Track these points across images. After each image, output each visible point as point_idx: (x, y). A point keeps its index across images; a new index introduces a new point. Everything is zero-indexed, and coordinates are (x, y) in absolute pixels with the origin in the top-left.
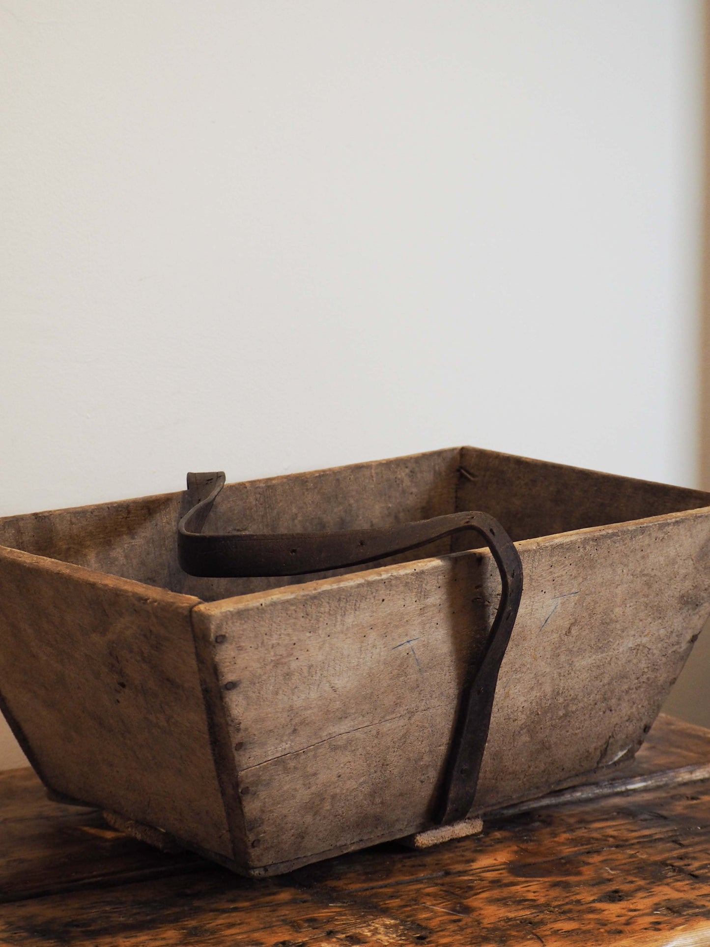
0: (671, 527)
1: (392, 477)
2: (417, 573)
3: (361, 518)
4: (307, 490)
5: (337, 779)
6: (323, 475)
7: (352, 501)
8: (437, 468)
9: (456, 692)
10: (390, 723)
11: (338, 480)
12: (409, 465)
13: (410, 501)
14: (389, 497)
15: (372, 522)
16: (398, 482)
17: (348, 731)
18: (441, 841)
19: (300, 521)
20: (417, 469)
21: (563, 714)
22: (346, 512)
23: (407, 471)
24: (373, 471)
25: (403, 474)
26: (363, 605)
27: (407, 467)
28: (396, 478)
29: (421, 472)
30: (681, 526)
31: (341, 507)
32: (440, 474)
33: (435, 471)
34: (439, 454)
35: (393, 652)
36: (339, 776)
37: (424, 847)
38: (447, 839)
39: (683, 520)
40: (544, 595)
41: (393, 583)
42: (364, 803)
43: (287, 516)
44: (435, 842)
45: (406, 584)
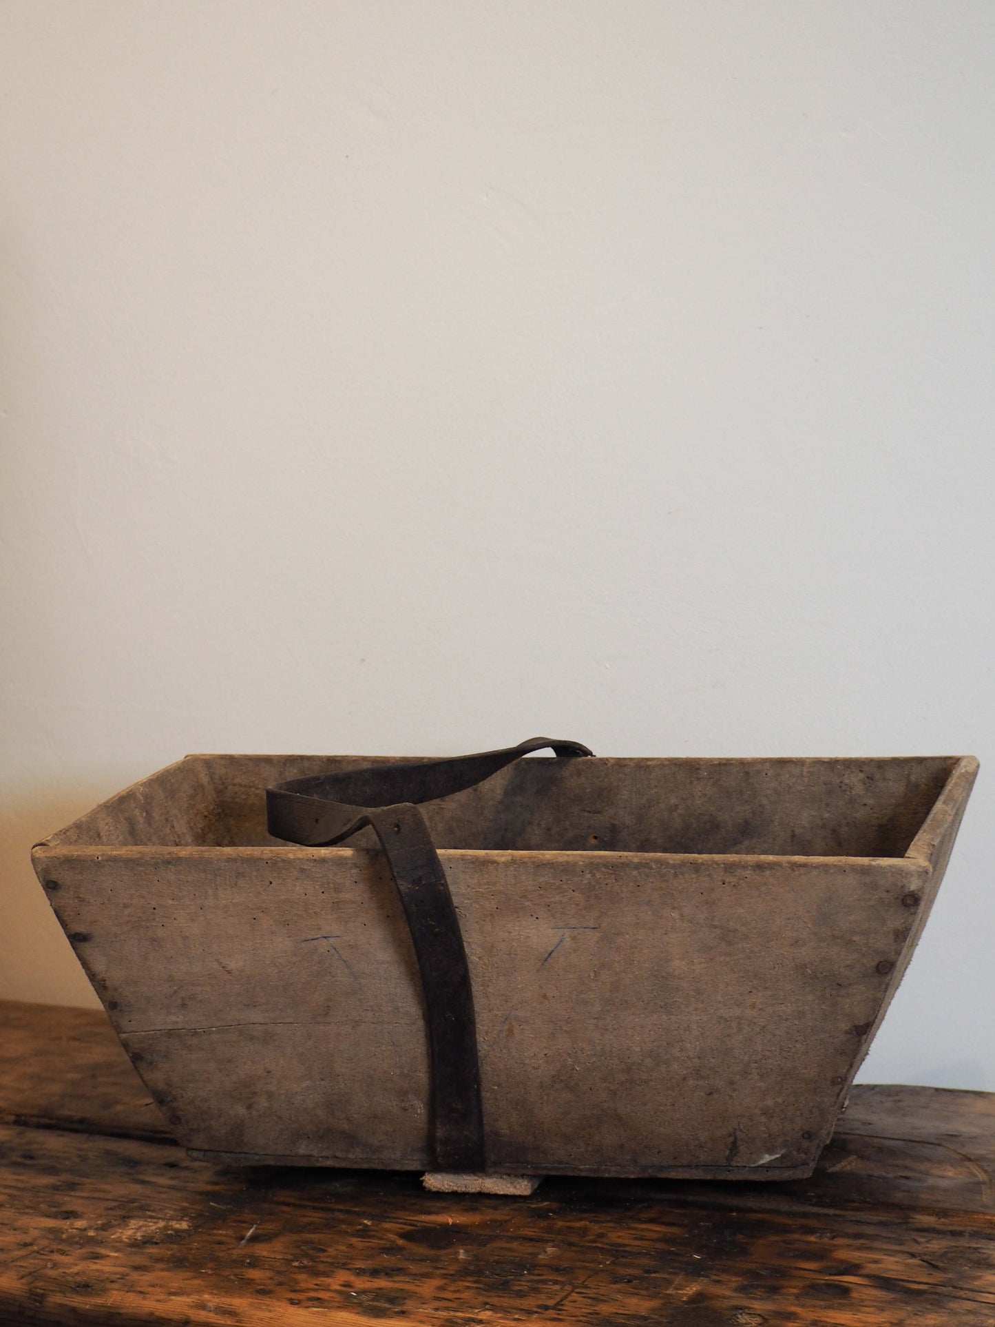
0: (748, 872)
1: (835, 780)
2: (315, 860)
3: (777, 824)
4: (698, 779)
5: (266, 1074)
6: (724, 764)
7: (765, 802)
8: (913, 778)
9: (420, 1012)
10: (324, 1026)
11: (747, 773)
12: (865, 768)
13: (860, 814)
14: (827, 805)
15: (793, 831)
16: (844, 787)
17: (262, 1022)
18: (464, 1189)
19: (680, 815)
20: (878, 776)
21: (626, 1079)
22: (754, 813)
23: (861, 775)
24: (805, 770)
25: (854, 779)
26: (241, 882)
27: (861, 771)
28: (841, 782)
29: (885, 779)
31: (747, 807)
32: (917, 786)
33: (909, 781)
34: (920, 761)
35: (303, 945)
36: (269, 1072)
37: (434, 1190)
38: (472, 1190)
39: (771, 866)
40: (537, 921)
41: (280, 864)
42: (320, 1112)
43: (662, 806)
44: (455, 1188)
45: (302, 870)
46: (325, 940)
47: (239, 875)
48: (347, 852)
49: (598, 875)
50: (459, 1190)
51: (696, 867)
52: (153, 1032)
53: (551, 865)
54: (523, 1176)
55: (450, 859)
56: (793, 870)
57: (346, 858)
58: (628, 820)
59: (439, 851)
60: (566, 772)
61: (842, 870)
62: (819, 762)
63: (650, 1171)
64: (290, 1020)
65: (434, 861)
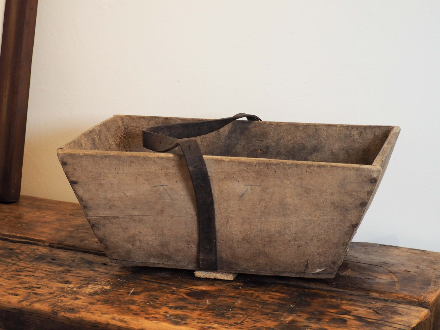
0: (315, 168)
1: (348, 133)
3: (326, 148)
4: (298, 130)
5: (139, 233)
6: (308, 125)
7: (322, 140)
8: (376, 133)
9: (195, 214)
10: (161, 217)
11: (316, 129)
12: (359, 129)
13: (357, 145)
14: (345, 142)
15: (332, 151)
16: (351, 136)
17: (139, 215)
18: (209, 277)
19: (292, 143)
20: (364, 132)
21: (269, 240)
22: (318, 144)
23: (358, 131)
24: (337, 129)
25: (355, 133)
26: (132, 165)
27: (358, 130)
28: (350, 134)
29: (366, 133)
30: (322, 169)
31: (316, 141)
32: (378, 136)
33: (375, 135)
34: (379, 127)
35: (154, 188)
36: (140, 233)
37: (199, 277)
38: (212, 278)
39: (324, 166)
40: (238, 183)
41: (147, 159)
42: (158, 248)
43: (285, 140)
44: (206, 277)
45: (155, 161)
46: (162, 186)
47: (132, 162)
48: (171, 155)
49: (261, 167)
50: (208, 277)
51: (297, 166)
52: (99, 217)
53: (244, 163)
54: (230, 273)
55: (208, 159)
56: (332, 168)
57: (170, 158)
58: (273, 144)
59: (204, 156)
60: (251, 126)
61: (349, 169)
62: (342, 126)
63: (276, 273)
64: (149, 215)
65: (202, 160)
